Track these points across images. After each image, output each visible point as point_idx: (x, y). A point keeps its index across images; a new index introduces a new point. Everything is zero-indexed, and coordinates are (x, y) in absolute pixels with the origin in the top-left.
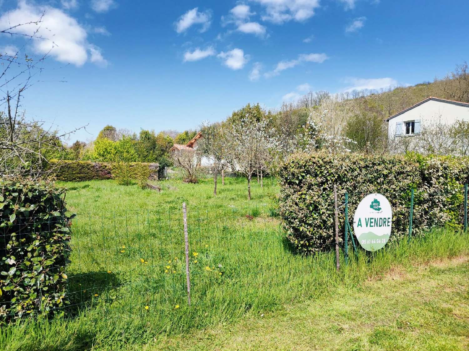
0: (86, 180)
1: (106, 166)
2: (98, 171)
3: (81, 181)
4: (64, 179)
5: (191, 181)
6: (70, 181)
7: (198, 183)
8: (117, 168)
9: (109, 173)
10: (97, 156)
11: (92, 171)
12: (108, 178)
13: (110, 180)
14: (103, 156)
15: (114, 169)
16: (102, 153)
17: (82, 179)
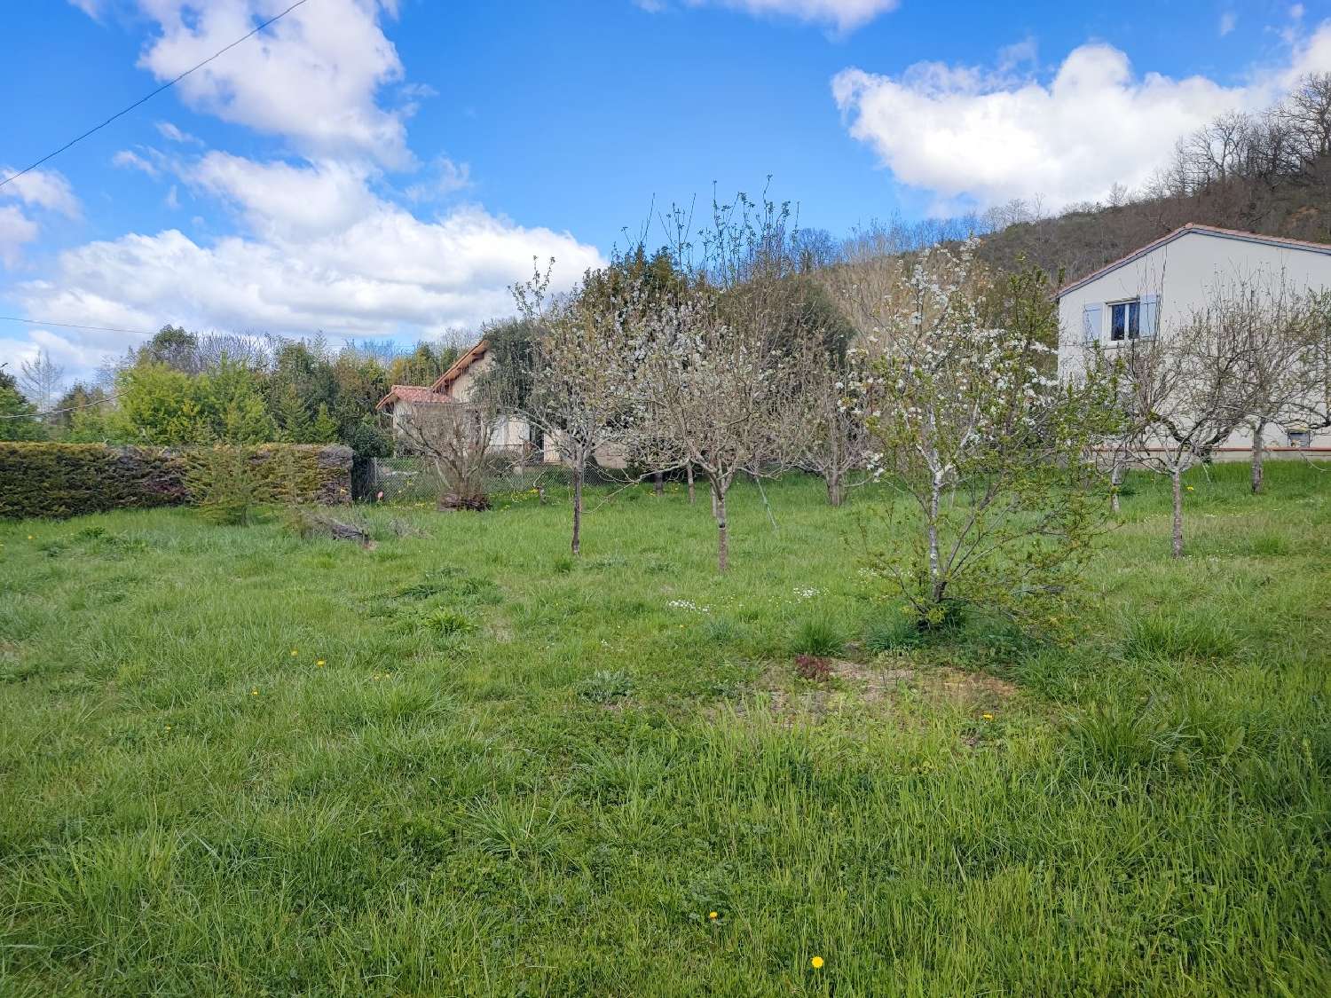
0: (91, 511)
1: (163, 461)
2: (134, 477)
3: (75, 514)
4: (9, 508)
5: (466, 504)
6: (34, 515)
7: (489, 507)
8: (203, 466)
9: (176, 482)
10: (131, 427)
11: (113, 478)
12: (175, 502)
13: (181, 508)
14: (153, 425)
15: (194, 468)
16: (147, 414)
17: (78, 508)
